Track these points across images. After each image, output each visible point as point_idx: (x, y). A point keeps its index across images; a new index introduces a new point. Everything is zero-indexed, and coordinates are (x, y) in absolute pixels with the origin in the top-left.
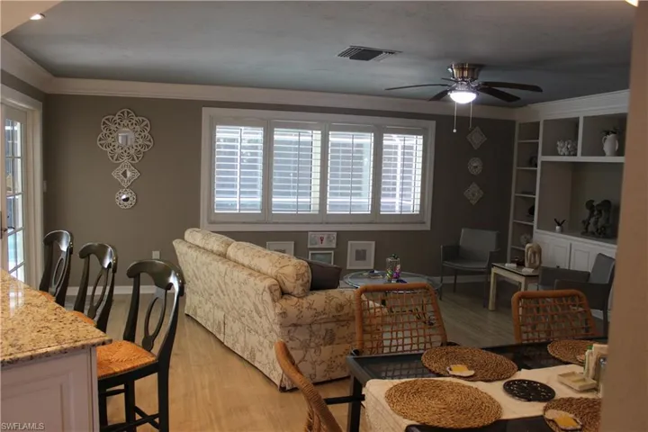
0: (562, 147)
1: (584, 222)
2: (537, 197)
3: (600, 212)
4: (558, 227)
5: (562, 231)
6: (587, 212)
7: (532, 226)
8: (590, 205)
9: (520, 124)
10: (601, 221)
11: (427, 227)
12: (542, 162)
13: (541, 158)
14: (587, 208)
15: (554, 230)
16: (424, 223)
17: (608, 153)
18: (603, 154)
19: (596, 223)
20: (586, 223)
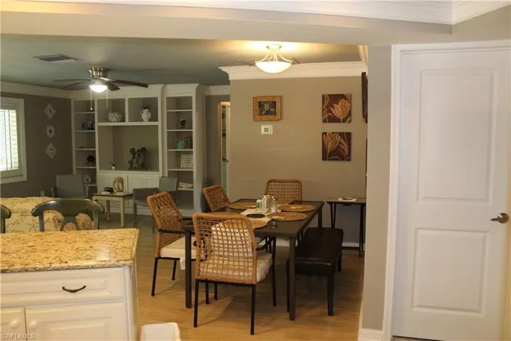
0: (113, 116)
1: (130, 162)
2: (97, 149)
3: (139, 155)
4: (113, 167)
5: (116, 169)
6: (131, 156)
7: (95, 169)
8: (132, 151)
9: (75, 102)
10: (141, 161)
11: (25, 178)
12: (99, 127)
13: (97, 124)
14: (131, 153)
15: (111, 169)
16: (22, 176)
17: (145, 120)
18: (142, 120)
19: (137, 162)
20: (131, 162)
